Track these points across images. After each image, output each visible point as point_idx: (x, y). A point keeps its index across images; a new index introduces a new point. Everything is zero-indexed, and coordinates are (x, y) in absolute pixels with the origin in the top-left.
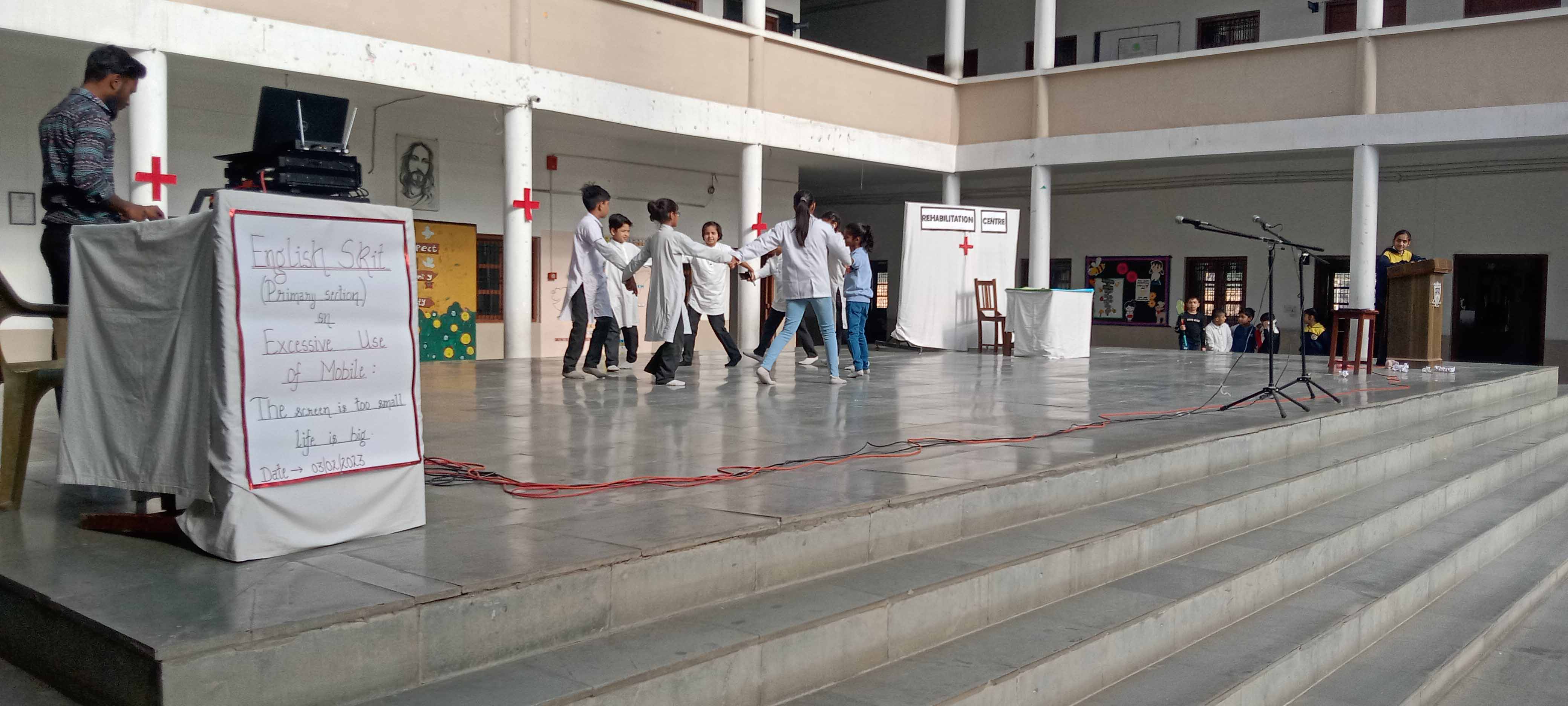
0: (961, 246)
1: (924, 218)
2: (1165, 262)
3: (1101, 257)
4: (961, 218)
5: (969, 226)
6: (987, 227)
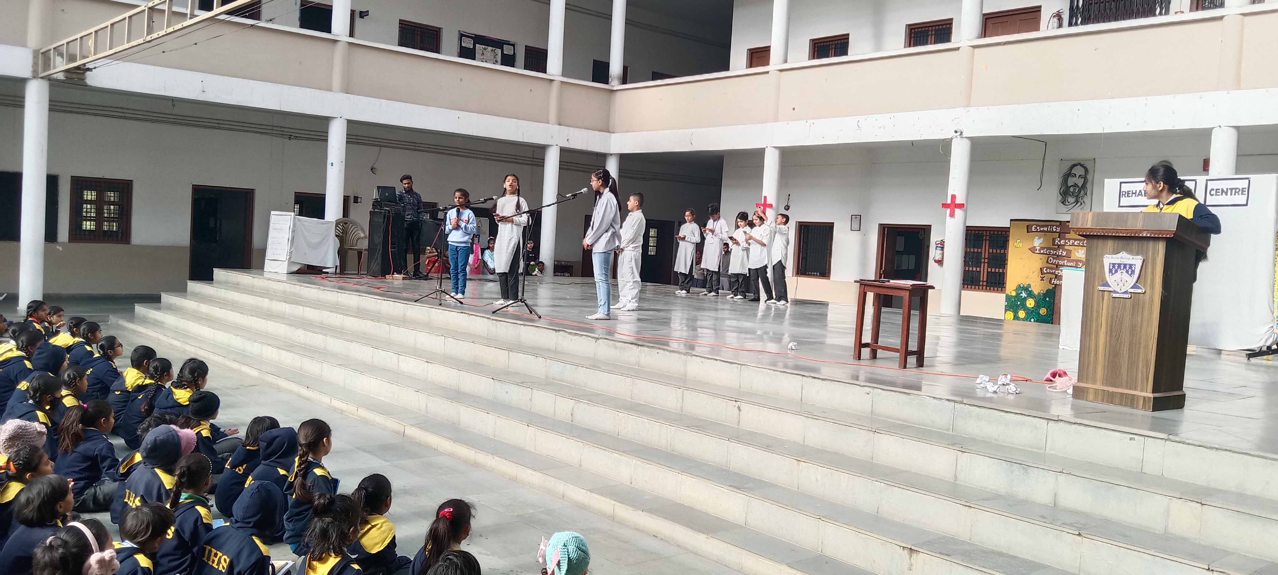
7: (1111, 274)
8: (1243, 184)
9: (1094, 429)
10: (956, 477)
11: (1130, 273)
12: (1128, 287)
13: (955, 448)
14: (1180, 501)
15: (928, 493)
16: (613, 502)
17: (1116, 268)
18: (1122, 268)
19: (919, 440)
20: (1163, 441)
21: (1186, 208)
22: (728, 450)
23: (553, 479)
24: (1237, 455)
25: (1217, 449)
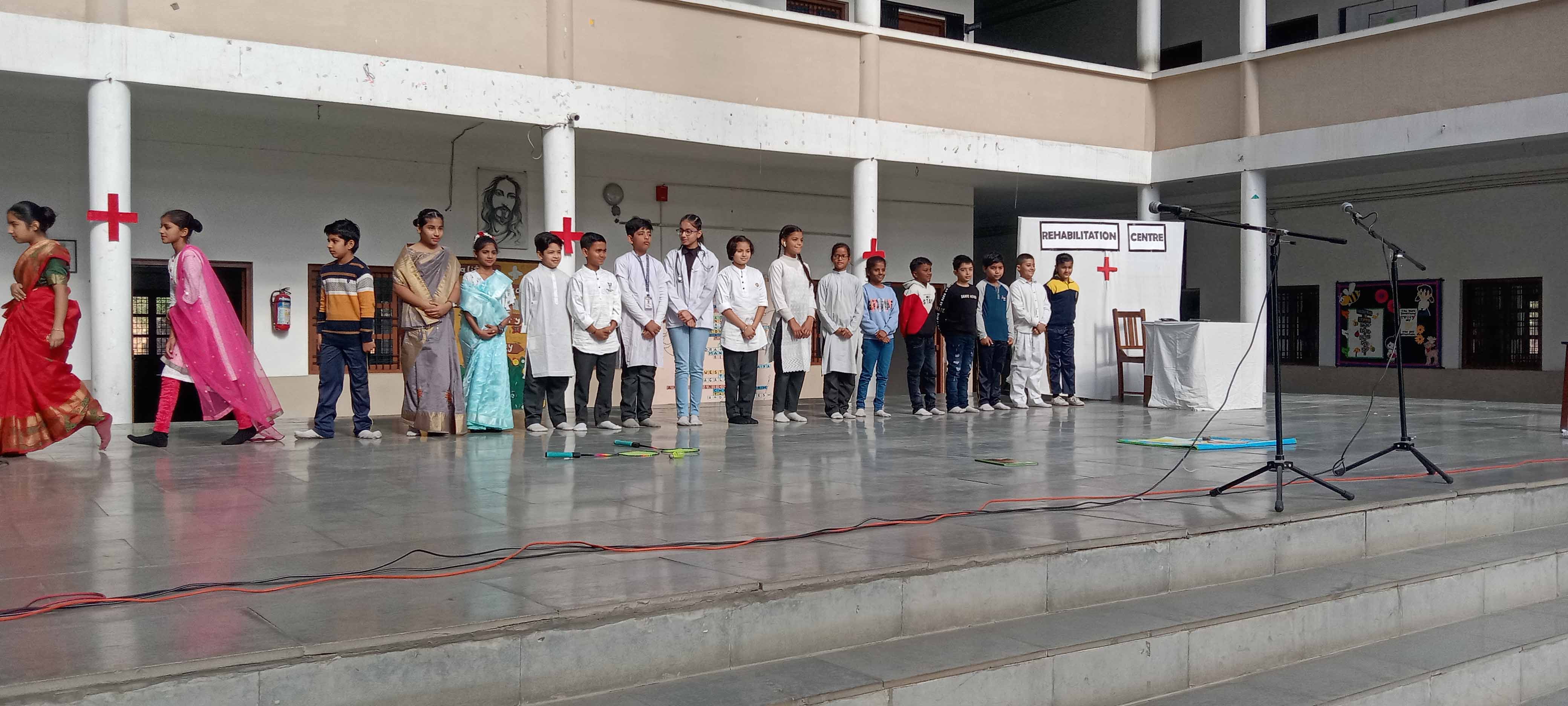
0: (1099, 269)
1: (1043, 235)
2: (1436, 287)
3: (1357, 283)
4: (1099, 235)
5: (1112, 244)
6: (1135, 245)
8: (1159, 230)
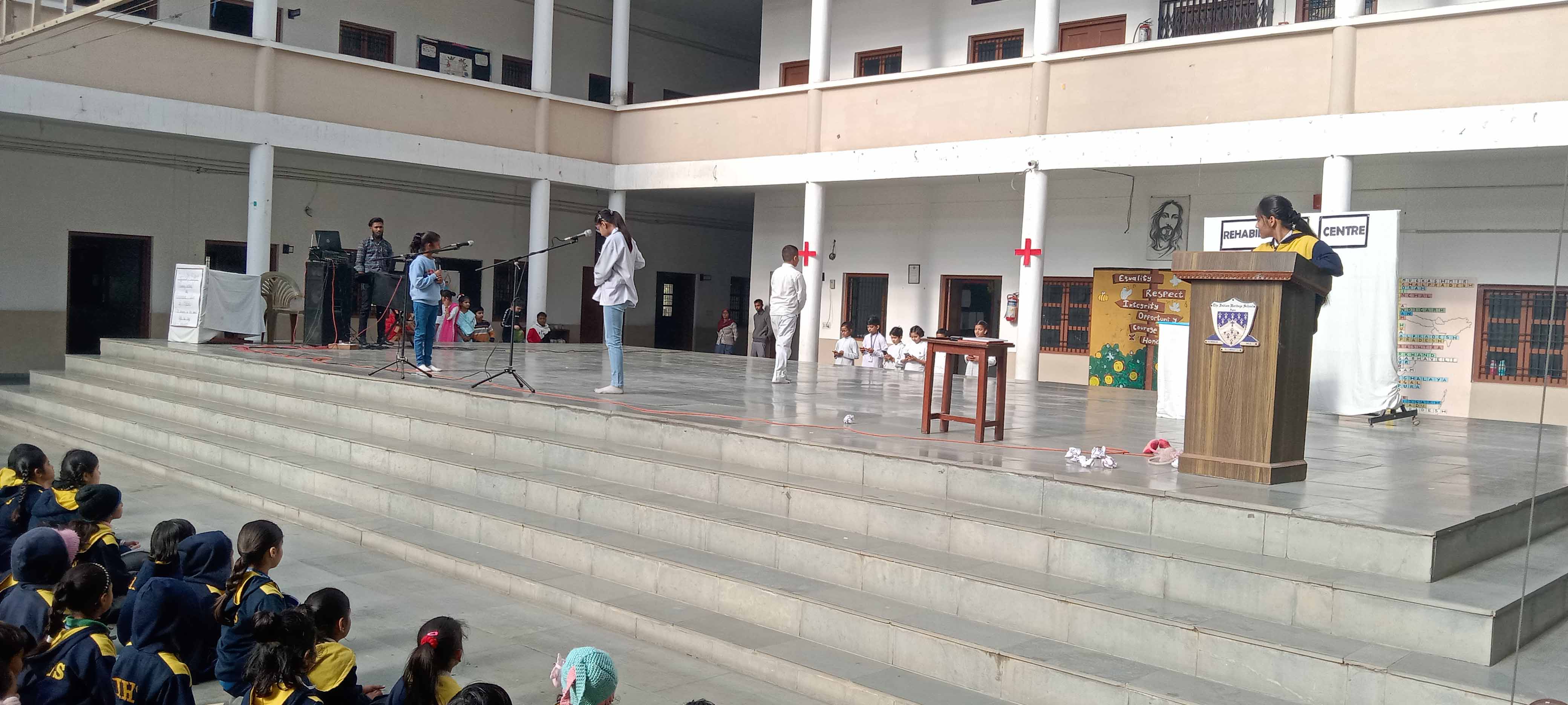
1: (1224, 235)
7: (1220, 324)
8: (1361, 222)
9: (1206, 506)
10: (1048, 568)
11: (1242, 323)
12: (1240, 340)
13: (1046, 533)
14: (1308, 586)
15: (1017, 588)
16: (636, 616)
17: (1226, 317)
18: (1233, 317)
19: (1005, 524)
20: (1287, 517)
21: (1304, 246)
22: (776, 545)
23: (558, 591)
24: (1370, 529)
25: (1348, 524)
